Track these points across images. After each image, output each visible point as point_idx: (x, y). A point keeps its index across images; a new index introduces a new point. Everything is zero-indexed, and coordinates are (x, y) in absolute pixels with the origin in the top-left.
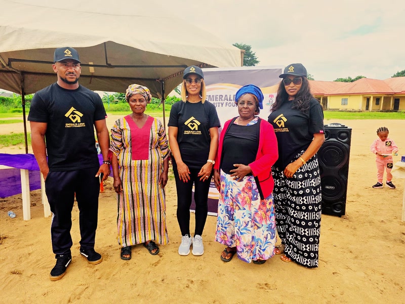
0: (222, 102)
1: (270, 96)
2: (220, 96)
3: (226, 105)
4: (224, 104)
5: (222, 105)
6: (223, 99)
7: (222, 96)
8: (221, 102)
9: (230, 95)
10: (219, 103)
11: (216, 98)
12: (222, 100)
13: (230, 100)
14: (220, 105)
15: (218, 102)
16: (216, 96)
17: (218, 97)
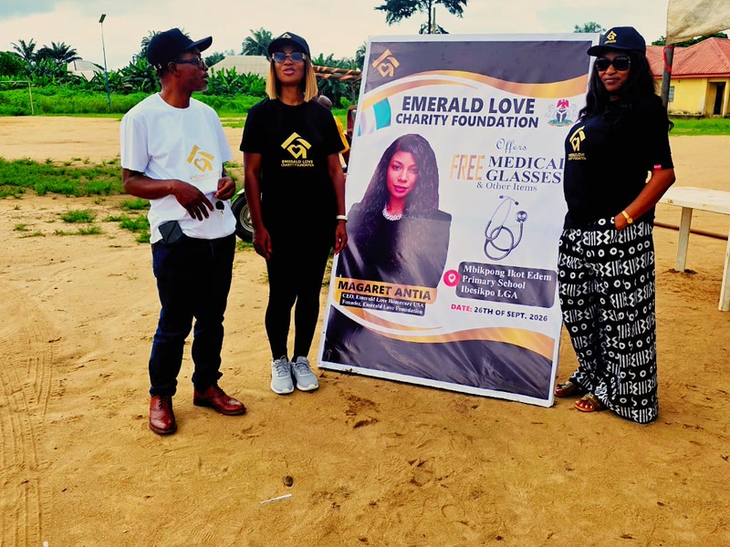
0: (445, 114)
1: (560, 103)
2: (441, 99)
3: (454, 121)
4: (449, 120)
5: (444, 120)
6: (447, 106)
7: (446, 100)
8: (441, 113)
9: (465, 100)
10: (437, 116)
11: (431, 104)
12: (445, 110)
13: (464, 110)
14: (440, 119)
15: (436, 113)
16: (431, 99)
17: (436, 102)
